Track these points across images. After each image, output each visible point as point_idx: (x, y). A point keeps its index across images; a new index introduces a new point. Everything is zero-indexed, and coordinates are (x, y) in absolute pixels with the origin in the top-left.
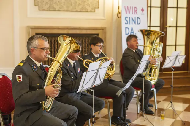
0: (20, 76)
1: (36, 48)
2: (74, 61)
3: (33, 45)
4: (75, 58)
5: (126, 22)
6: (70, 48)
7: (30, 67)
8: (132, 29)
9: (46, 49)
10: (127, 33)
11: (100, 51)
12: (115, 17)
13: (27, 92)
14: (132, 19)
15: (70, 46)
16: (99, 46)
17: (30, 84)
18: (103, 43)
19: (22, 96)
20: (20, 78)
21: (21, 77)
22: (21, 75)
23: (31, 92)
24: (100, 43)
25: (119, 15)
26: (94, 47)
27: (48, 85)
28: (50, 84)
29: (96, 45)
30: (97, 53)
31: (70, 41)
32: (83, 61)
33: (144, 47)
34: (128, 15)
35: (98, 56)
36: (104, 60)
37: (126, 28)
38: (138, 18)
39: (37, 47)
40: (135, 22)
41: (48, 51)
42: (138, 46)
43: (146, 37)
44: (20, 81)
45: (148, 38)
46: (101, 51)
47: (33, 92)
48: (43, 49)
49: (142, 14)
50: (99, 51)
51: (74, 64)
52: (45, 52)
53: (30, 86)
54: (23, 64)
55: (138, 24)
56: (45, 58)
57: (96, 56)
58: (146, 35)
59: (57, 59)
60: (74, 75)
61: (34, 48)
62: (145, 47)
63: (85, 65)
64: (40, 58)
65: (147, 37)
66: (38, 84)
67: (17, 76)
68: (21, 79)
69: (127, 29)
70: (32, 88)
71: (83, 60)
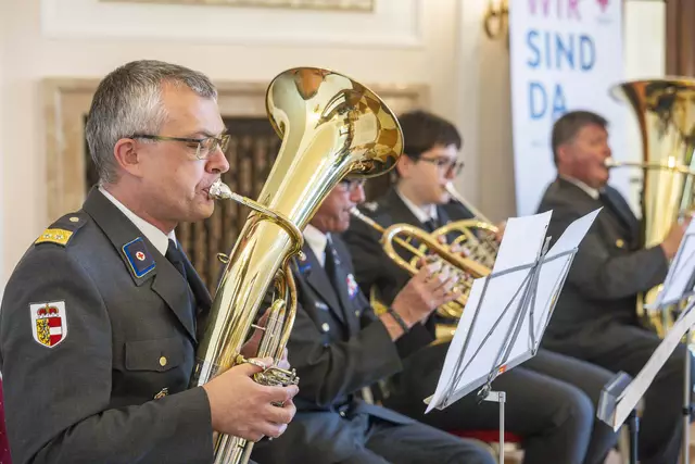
0: (54, 310)
1: (150, 137)
2: (329, 235)
3: (128, 119)
4: (336, 218)
5: (533, 57)
6: (349, 139)
7: (113, 253)
8: (559, 90)
9: (207, 142)
10: (538, 108)
11: (443, 187)
12: (473, 34)
13: (100, 414)
14: (560, 45)
15: (344, 129)
16: (442, 161)
17: (113, 361)
18: (459, 146)
19: (67, 439)
20: (56, 322)
21: (62, 314)
22: (60, 306)
23: (126, 412)
24: (446, 143)
25: (494, 25)
26: (411, 166)
27: (224, 363)
28: (235, 362)
29: (427, 155)
30: (425, 201)
31: (347, 93)
32: (380, 234)
33: (645, 170)
34: (541, 23)
35: (434, 214)
36: (469, 234)
37: (533, 85)
38: (584, 38)
39: (153, 130)
40: (570, 58)
41: (218, 159)
42: (608, 169)
43: (651, 118)
44: (54, 339)
45: (666, 120)
46: (450, 186)
47: (138, 411)
48: (192, 142)
49: (602, 21)
50: (437, 189)
51: (328, 251)
52: (201, 165)
53: (115, 371)
54: (69, 234)
55: (587, 68)
56: (202, 198)
57: (422, 214)
58: (654, 109)
59: (272, 206)
60: (331, 310)
61: (136, 136)
62: (651, 173)
63: (393, 255)
64: (173, 197)
65: (661, 116)
66: (163, 361)
67: (34, 308)
68: (62, 331)
69: (538, 94)
70: (129, 387)
71: (378, 227)
